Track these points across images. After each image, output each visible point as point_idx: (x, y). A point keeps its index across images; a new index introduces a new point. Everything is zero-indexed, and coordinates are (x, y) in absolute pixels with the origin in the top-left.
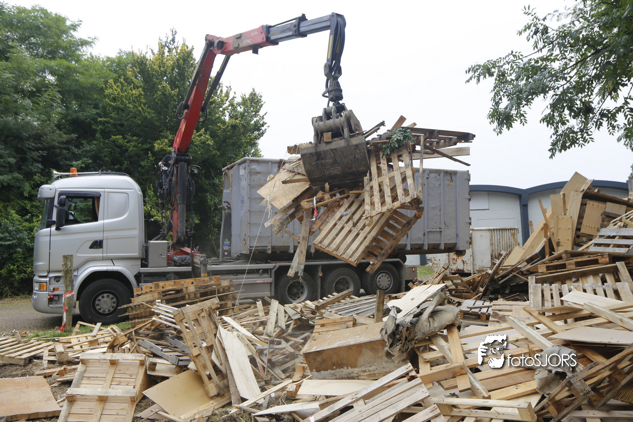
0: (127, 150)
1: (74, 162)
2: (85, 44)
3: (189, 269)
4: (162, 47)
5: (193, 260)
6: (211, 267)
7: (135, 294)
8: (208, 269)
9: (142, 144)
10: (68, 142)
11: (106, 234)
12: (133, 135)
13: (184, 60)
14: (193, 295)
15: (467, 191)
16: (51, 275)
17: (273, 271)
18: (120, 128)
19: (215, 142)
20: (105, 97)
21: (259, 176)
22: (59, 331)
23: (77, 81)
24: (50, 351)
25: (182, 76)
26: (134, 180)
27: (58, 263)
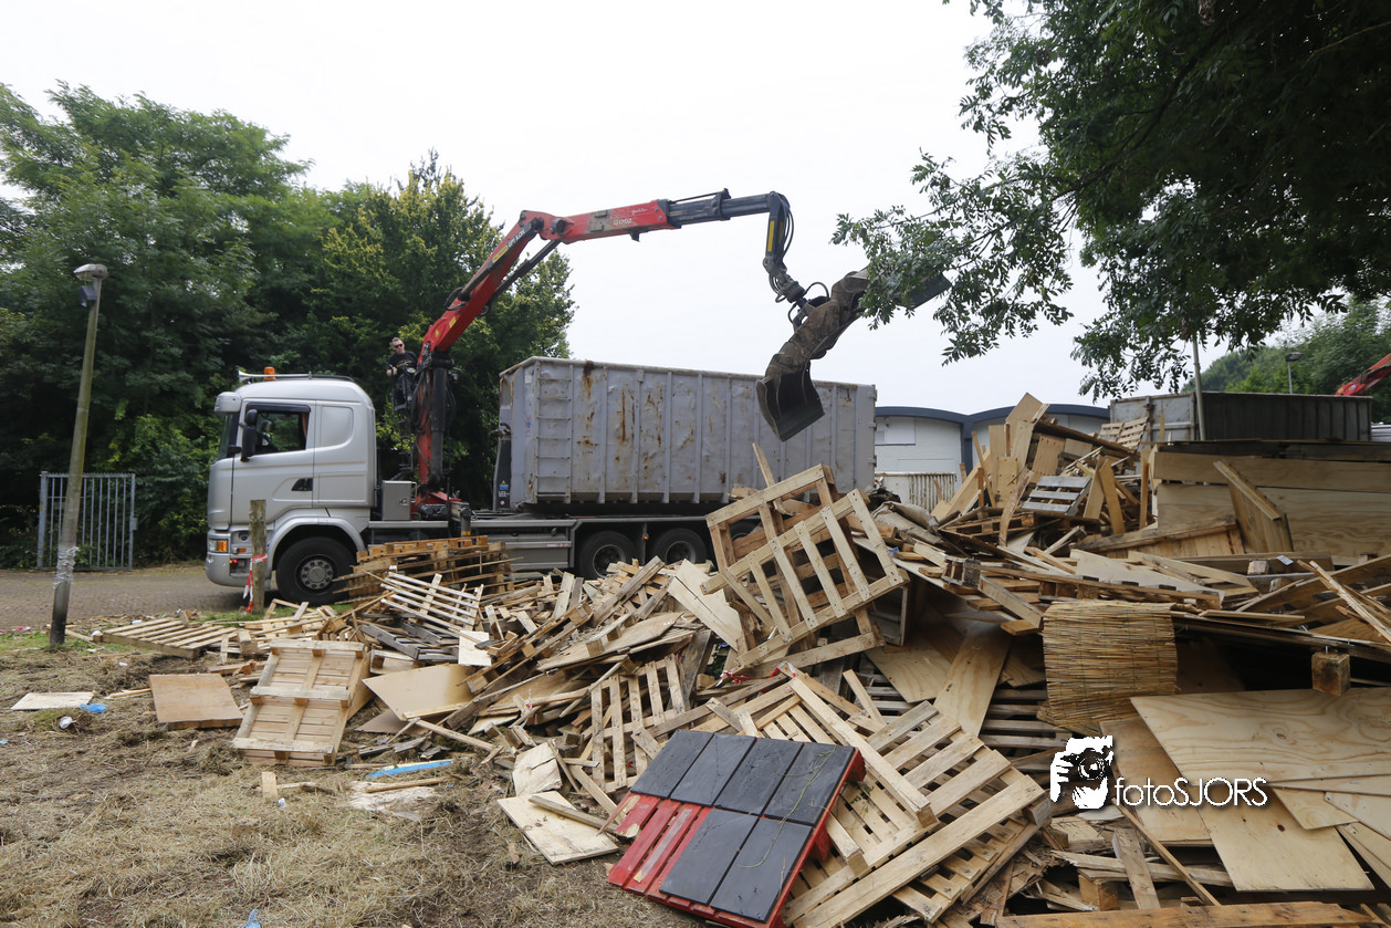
0: (355, 340)
1: (273, 357)
2: (293, 171)
3: (444, 524)
4: (416, 177)
5: (450, 511)
6: (477, 523)
7: (358, 561)
8: (472, 525)
9: (380, 331)
10: (263, 325)
11: (318, 470)
12: (367, 316)
13: (448, 201)
14: (445, 564)
15: (872, 416)
16: (234, 529)
17: (573, 530)
18: (345, 305)
19: (494, 330)
20: (324, 254)
21: (553, 385)
22: (245, 613)
23: (280, 228)
24: (231, 640)
25: (444, 223)
26: (364, 388)
27: (244, 512)
